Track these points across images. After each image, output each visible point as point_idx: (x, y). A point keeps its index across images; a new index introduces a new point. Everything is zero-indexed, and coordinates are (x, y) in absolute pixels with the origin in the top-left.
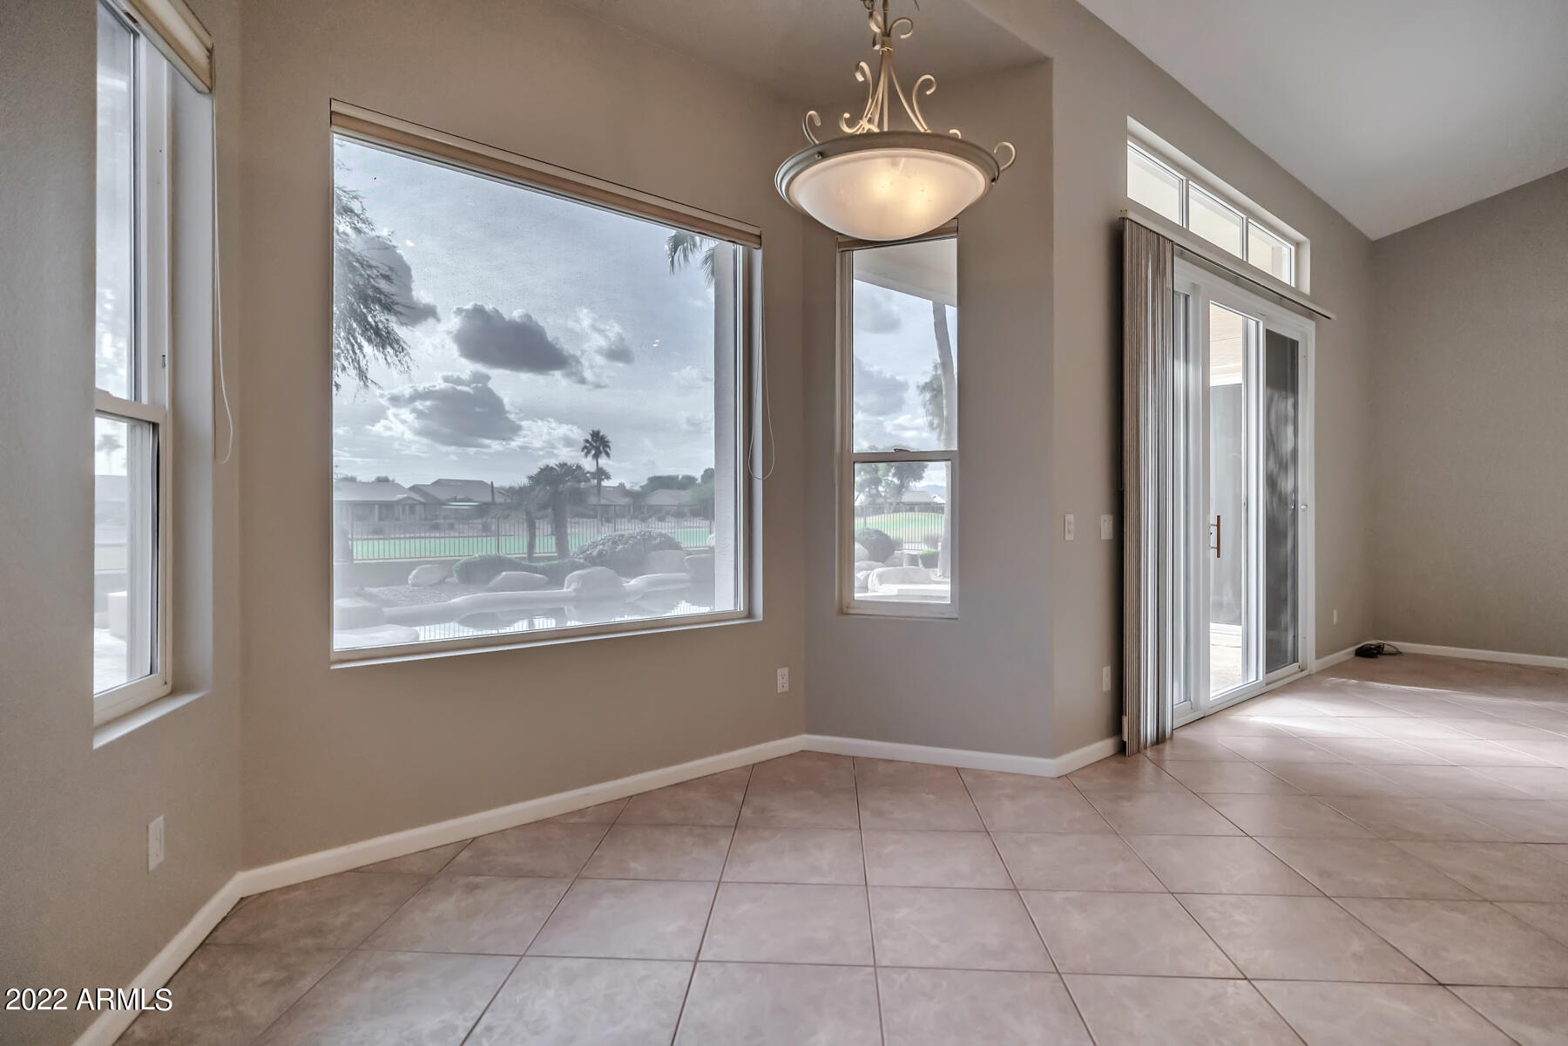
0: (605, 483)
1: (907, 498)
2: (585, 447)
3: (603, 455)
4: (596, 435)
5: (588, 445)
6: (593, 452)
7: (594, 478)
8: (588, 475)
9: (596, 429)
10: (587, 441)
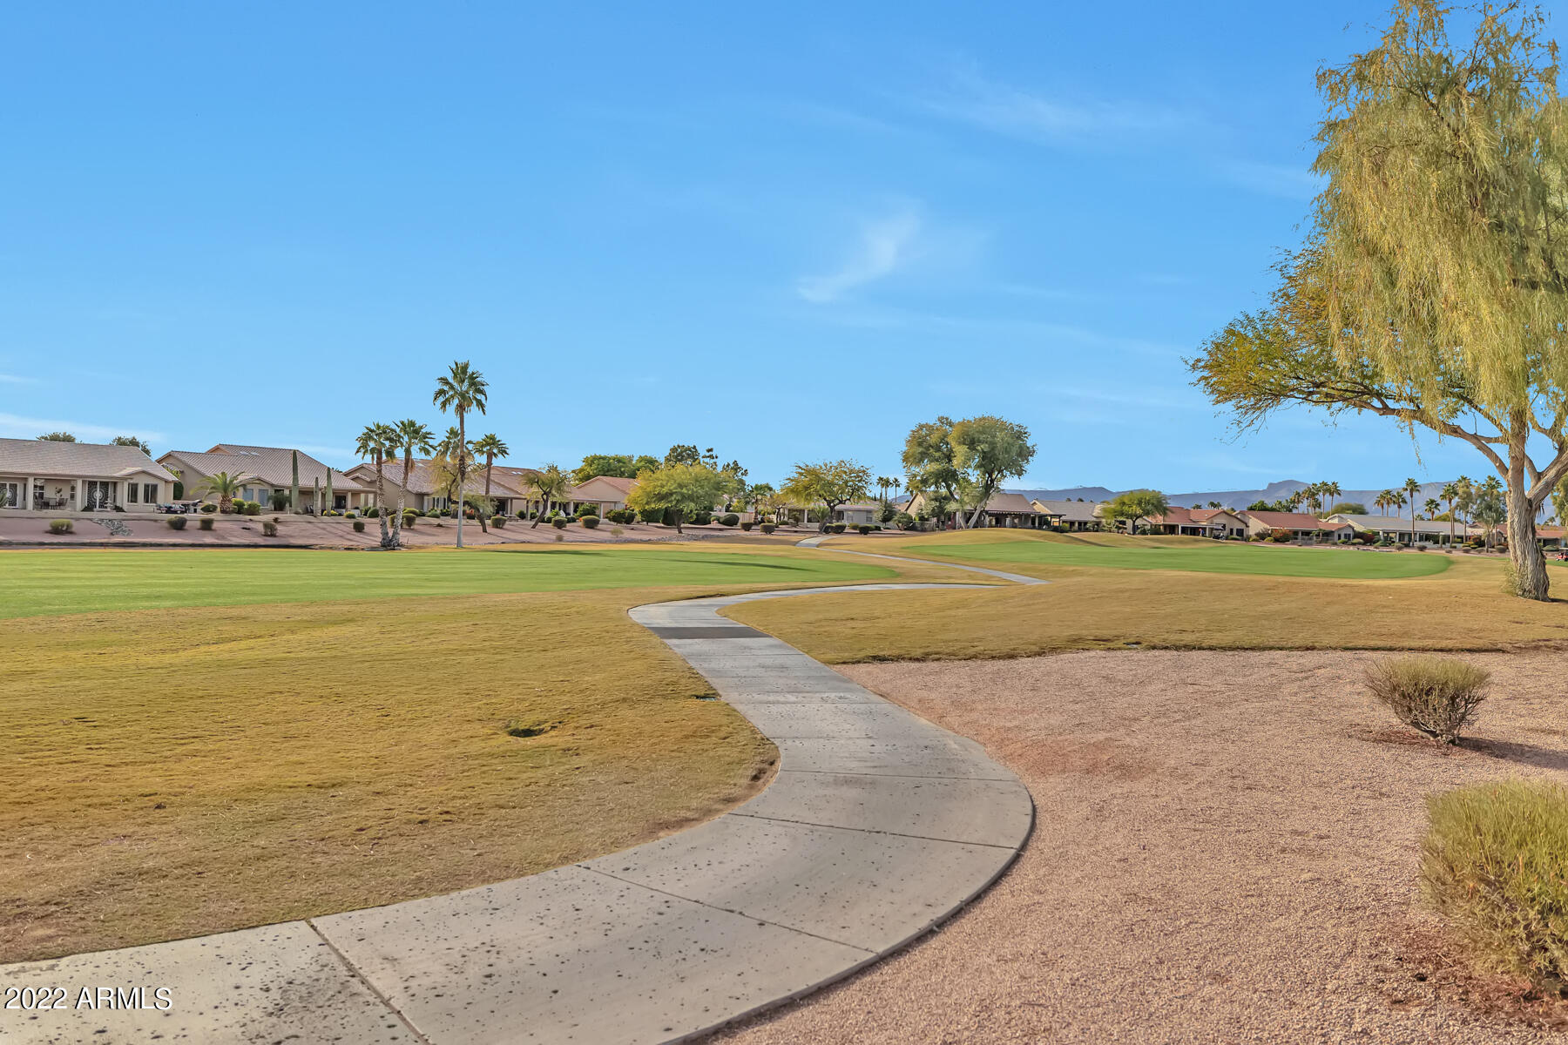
0: (498, 462)
1: (994, 505)
2: (441, 392)
3: (474, 407)
4: (461, 372)
5: (446, 388)
6: (456, 401)
7: (481, 452)
8: (470, 447)
9: (461, 361)
10: (444, 381)
